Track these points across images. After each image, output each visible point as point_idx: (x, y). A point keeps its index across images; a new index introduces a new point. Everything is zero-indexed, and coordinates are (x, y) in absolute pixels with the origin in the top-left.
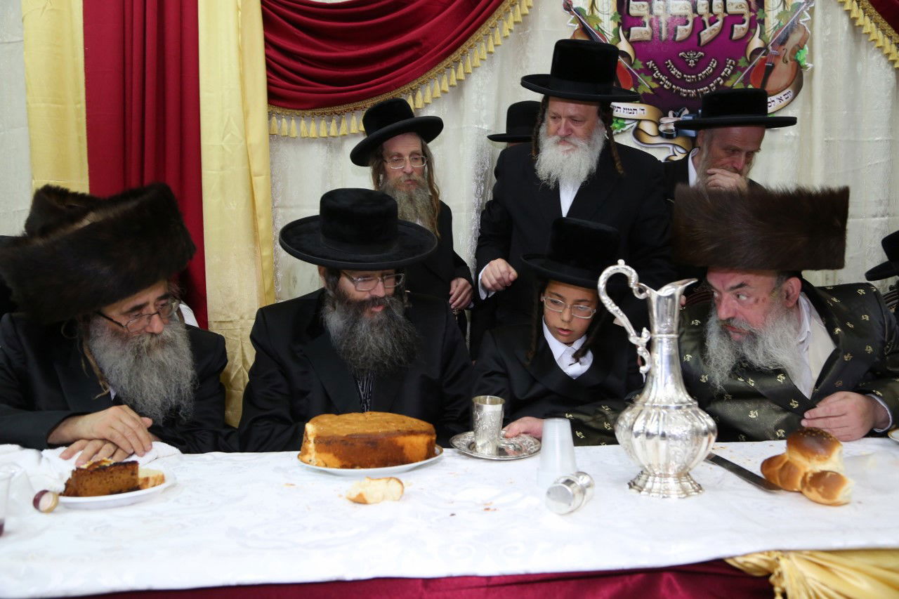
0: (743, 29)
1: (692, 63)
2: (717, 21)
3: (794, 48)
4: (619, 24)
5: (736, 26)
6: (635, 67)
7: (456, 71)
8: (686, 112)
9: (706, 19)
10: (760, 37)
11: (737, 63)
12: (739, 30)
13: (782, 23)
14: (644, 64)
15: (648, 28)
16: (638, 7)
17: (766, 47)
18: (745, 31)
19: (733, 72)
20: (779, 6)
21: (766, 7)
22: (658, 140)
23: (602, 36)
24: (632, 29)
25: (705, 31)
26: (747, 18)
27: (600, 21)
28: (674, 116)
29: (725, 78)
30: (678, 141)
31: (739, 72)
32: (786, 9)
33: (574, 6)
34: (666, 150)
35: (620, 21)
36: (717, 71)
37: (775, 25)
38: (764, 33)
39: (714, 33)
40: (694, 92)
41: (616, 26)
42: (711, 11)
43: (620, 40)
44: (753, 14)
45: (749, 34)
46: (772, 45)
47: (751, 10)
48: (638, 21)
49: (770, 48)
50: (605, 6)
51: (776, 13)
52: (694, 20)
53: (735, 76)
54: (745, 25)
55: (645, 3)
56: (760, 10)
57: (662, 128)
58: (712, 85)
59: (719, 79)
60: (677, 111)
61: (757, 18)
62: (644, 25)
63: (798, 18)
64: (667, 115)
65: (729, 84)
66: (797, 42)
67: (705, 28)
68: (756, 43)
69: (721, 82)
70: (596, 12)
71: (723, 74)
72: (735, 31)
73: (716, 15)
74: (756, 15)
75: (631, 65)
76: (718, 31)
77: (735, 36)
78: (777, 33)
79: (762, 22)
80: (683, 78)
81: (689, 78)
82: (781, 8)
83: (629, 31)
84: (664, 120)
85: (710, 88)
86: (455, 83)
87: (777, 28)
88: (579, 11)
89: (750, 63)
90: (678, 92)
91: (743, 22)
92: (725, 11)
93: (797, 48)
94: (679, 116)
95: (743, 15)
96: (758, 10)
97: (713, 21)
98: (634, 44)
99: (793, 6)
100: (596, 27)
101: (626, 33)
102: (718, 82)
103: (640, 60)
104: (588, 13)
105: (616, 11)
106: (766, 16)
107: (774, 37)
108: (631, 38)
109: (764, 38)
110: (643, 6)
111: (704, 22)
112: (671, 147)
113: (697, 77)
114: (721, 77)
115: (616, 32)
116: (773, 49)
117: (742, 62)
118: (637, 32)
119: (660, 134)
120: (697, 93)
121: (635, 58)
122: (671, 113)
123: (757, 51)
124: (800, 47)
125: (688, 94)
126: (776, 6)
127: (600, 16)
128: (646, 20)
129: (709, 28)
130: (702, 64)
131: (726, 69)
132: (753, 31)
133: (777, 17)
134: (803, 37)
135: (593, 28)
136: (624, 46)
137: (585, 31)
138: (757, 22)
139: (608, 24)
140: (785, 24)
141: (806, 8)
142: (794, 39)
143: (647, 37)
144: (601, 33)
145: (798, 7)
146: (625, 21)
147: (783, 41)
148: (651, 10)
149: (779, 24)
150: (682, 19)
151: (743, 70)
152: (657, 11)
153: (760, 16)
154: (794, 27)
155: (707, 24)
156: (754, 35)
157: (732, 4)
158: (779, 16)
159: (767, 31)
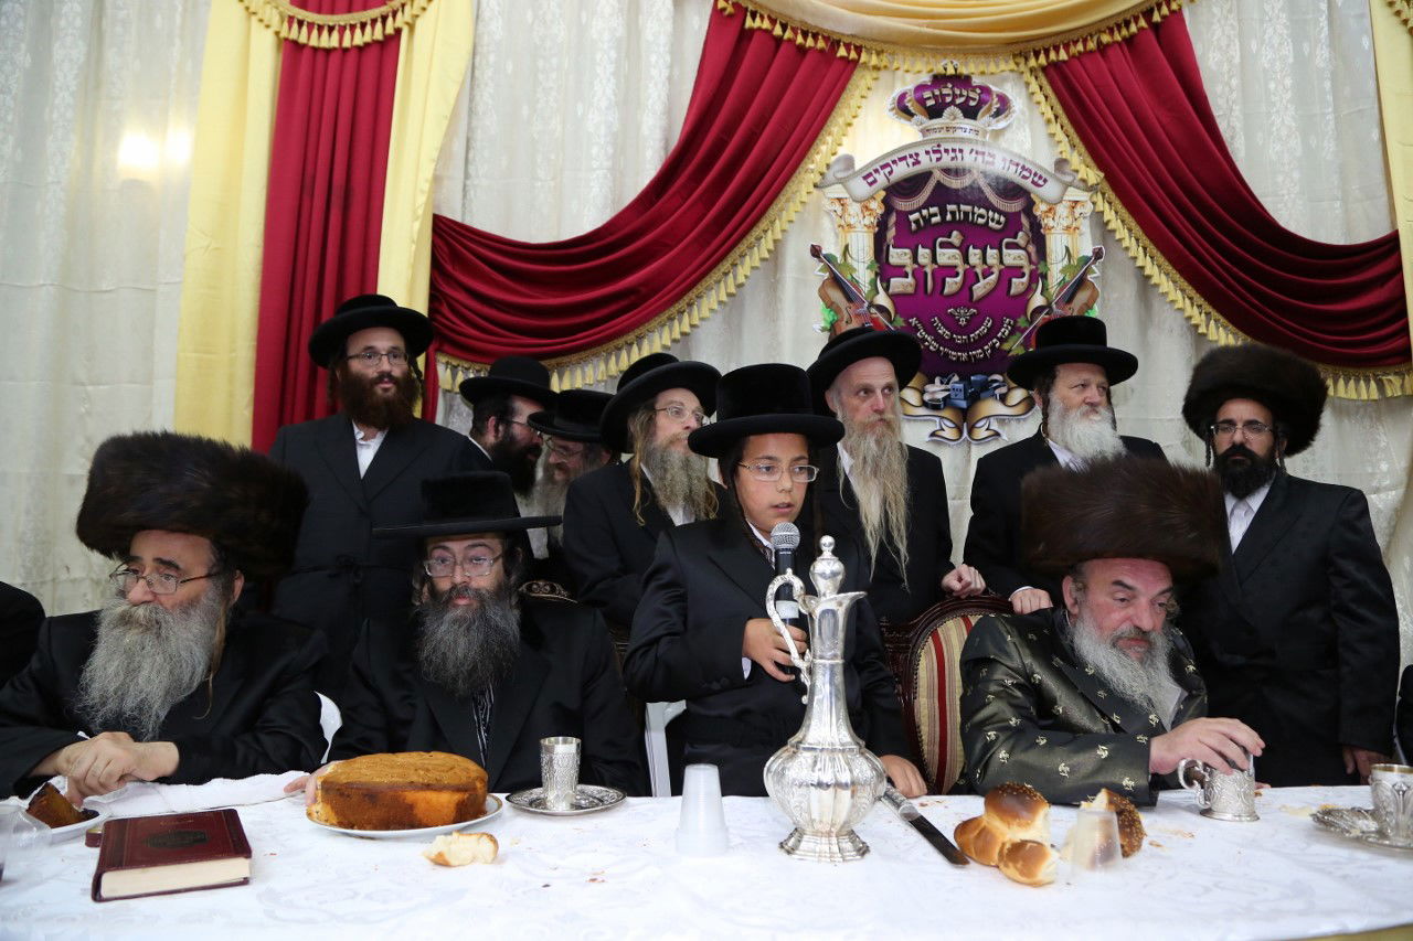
0: (1023, 284)
1: (963, 322)
2: (992, 273)
3: (1081, 307)
4: (877, 274)
5: (1014, 280)
6: (895, 324)
7: (680, 323)
8: (956, 378)
9: (979, 270)
10: (1042, 294)
11: (1015, 322)
12: (1018, 285)
13: (1067, 279)
14: (907, 321)
15: (910, 280)
16: (899, 256)
17: (1049, 306)
18: (1025, 286)
19: (1011, 333)
20: (1063, 259)
21: (1048, 260)
22: (922, 411)
23: (857, 288)
24: (892, 280)
25: (978, 284)
26: (1026, 271)
27: (854, 269)
28: (942, 383)
29: (1002, 340)
30: (946, 413)
31: (1018, 334)
32: (1072, 262)
33: (824, 252)
34: (931, 424)
35: (878, 270)
36: (992, 332)
37: (1059, 280)
38: (1047, 289)
39: (989, 288)
40: (965, 355)
41: (873, 276)
42: (985, 262)
43: (878, 292)
44: (1034, 267)
45: (1029, 290)
46: (1057, 303)
47: (1031, 262)
48: (900, 271)
49: (1054, 306)
50: (861, 253)
51: (1060, 266)
52: (965, 272)
53: (1014, 338)
54: (1025, 279)
55: (907, 251)
56: (1042, 263)
57: (927, 397)
58: (986, 347)
59: (995, 340)
60: (946, 378)
61: (1039, 272)
62: (906, 276)
63: (1085, 273)
64: (933, 382)
65: (1006, 346)
66: (1085, 301)
67: (979, 281)
68: (1037, 300)
69: (998, 345)
70: (849, 258)
71: (999, 335)
72: (1013, 285)
73: (990, 267)
74: (1037, 269)
75: (891, 322)
76: (993, 285)
77: (1013, 291)
78: (1061, 289)
79: (1044, 277)
80: (952, 339)
81: (959, 339)
82: (1066, 262)
83: (889, 282)
84: (930, 388)
85: (984, 351)
86: (678, 336)
87: (1063, 284)
88: (829, 258)
89: (1031, 323)
90: (946, 354)
91: (1022, 275)
92: (1001, 262)
93: (1085, 307)
94: (948, 383)
95: (1022, 267)
96: (1039, 263)
97: (987, 274)
98: (894, 297)
99: (1080, 260)
100: (849, 277)
101: (885, 285)
102: (994, 344)
103: (901, 316)
104: (840, 260)
105: (873, 258)
106: (1048, 269)
107: (1059, 293)
108: (891, 291)
109: (1046, 295)
110: (905, 254)
111: (976, 274)
112: (937, 420)
113: (969, 338)
114: (998, 338)
115: (873, 283)
116: (1058, 307)
117: (1021, 322)
118: (898, 284)
119: (925, 404)
120: (969, 356)
121: (896, 313)
122: (937, 380)
123: (1039, 310)
124: (1089, 302)
125: (959, 357)
126: (1060, 258)
127: (855, 265)
128: (909, 270)
129: (982, 282)
130: (974, 323)
131: (1003, 330)
132: (1034, 286)
133: (1062, 271)
134: (1091, 296)
135: (846, 278)
136: (882, 299)
137: (836, 281)
138: (1039, 276)
139: (863, 274)
140: (1071, 279)
141: (1094, 263)
142: (1082, 297)
143: (910, 290)
144: (856, 283)
145: (1086, 260)
146: (884, 270)
147: (1069, 298)
148: (915, 258)
149: (1064, 279)
150: (951, 271)
151: (1023, 331)
152: (922, 260)
153: (1041, 269)
154: (1081, 283)
155: (980, 276)
156: (1035, 290)
157: (1009, 255)
158: (1064, 271)
159: (1049, 287)
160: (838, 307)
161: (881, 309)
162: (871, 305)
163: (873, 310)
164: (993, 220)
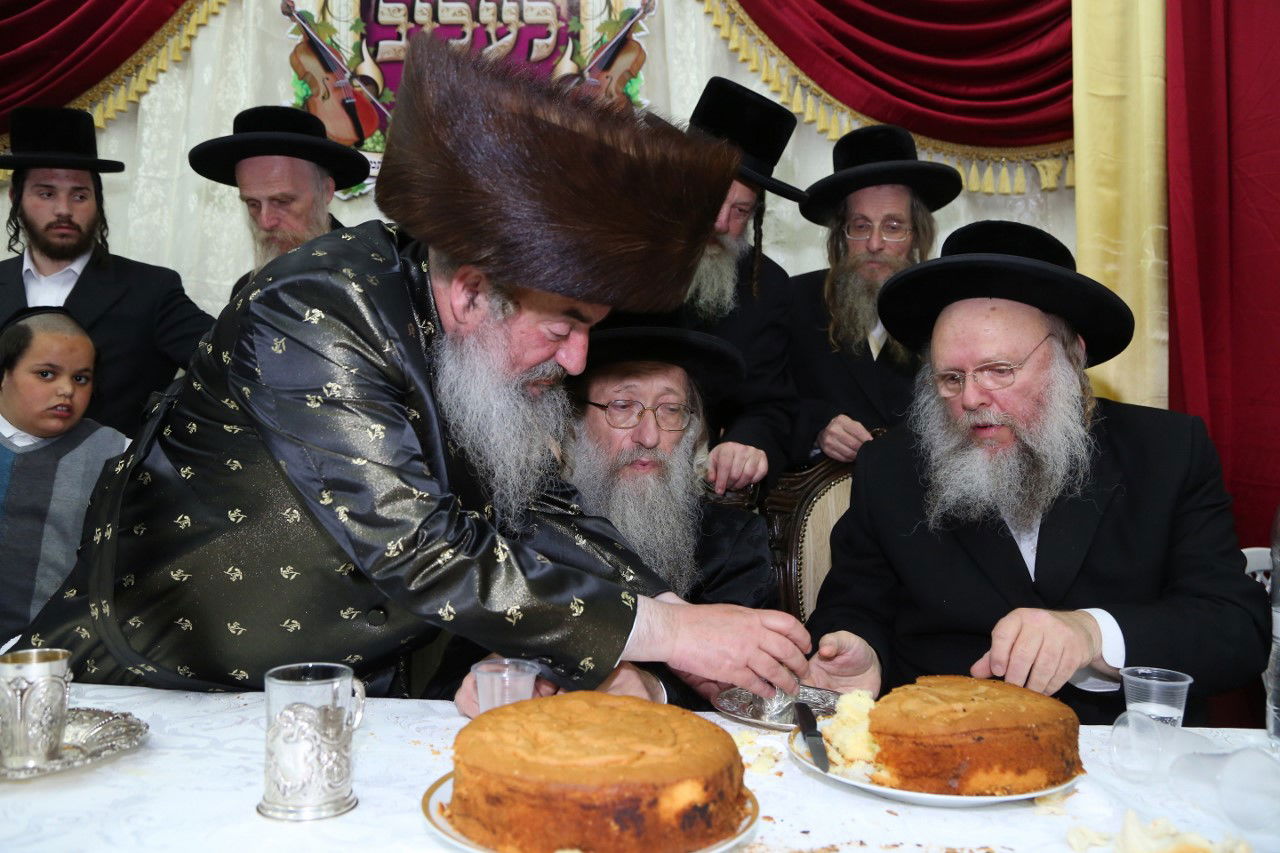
0: (547, 46)
2: (509, 33)
3: (622, 75)
4: (362, 37)
5: (537, 41)
6: (383, 99)
9: (491, 30)
10: (572, 59)
12: (541, 47)
13: (606, 38)
15: (403, 43)
16: (391, 12)
17: (580, 74)
18: (551, 48)
20: (602, 13)
21: (582, 15)
23: (337, 54)
24: (382, 44)
25: (491, 48)
26: (553, 30)
27: (335, 31)
32: (613, 17)
33: (298, 8)
35: (364, 32)
37: (595, 41)
38: (579, 53)
39: (504, 51)
41: (358, 38)
42: (499, 18)
43: (363, 60)
44: (562, 24)
45: (556, 54)
46: (590, 71)
47: (559, 18)
48: (392, 32)
49: (587, 74)
50: (343, 9)
51: (597, 23)
52: (475, 32)
54: (551, 40)
55: (402, 6)
56: (575, 18)
61: (570, 30)
62: (399, 37)
63: (629, 31)
66: (629, 67)
67: (489, 42)
68: (566, 66)
70: (328, 18)
72: (535, 48)
73: (506, 25)
74: (567, 26)
75: (378, 97)
76: (509, 48)
77: (535, 55)
78: (598, 52)
79: (576, 37)
82: (605, 16)
83: (376, 46)
87: (599, 45)
88: (304, 17)
91: (548, 35)
92: (521, 18)
93: (627, 76)
95: (547, 25)
96: (570, 19)
97: (502, 33)
98: (382, 65)
99: (623, 14)
100: (328, 40)
101: (372, 49)
103: (391, 89)
104: (317, 19)
105: (358, 16)
106: (582, 27)
107: (595, 56)
108: (379, 57)
109: (577, 59)
110: (399, 10)
111: (488, 34)
115: (358, 49)
116: (591, 76)
118: (388, 48)
121: (385, 85)
123: (567, 79)
124: (632, 74)
126: (598, 12)
127: (335, 24)
128: (402, 30)
129: (495, 44)
132: (562, 48)
133: (599, 29)
134: (636, 60)
135: (324, 41)
136: (368, 68)
137: (312, 46)
138: (568, 36)
139: (345, 36)
140: (611, 40)
141: (641, 17)
142: (624, 62)
143: (402, 56)
144: (336, 48)
145: (631, 14)
146: (372, 31)
147: (608, 63)
148: (411, 16)
149: (601, 40)
150: (456, 30)
152: (419, 17)
153: (572, 28)
154: (624, 44)
155: (493, 37)
156: (563, 55)
157: (532, 9)
158: (602, 28)
159: (582, 49)
160: (313, 77)
161: (367, 80)
162: (354, 75)
163: (356, 82)
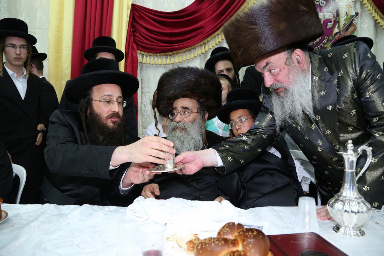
0: (331, 25)
3: (351, 33)
5: (328, 23)
10: (338, 28)
11: (329, 38)
12: (330, 25)
13: (346, 23)
17: (340, 32)
19: (327, 41)
20: (345, 16)
21: (340, 17)
26: (333, 20)
29: (324, 44)
31: (329, 42)
32: (348, 17)
36: (321, 41)
37: (343, 23)
38: (339, 27)
44: (335, 19)
45: (333, 27)
46: (342, 31)
47: (334, 17)
49: (342, 32)
51: (344, 19)
53: (328, 43)
54: (332, 23)
56: (338, 17)
58: (319, 46)
59: (322, 44)
61: (337, 20)
63: (352, 21)
65: (326, 46)
66: (352, 30)
68: (336, 30)
69: (323, 45)
71: (323, 42)
72: (328, 25)
74: (336, 20)
77: (328, 27)
79: (339, 22)
85: (318, 48)
87: (345, 24)
89: (334, 38)
91: (331, 22)
92: (324, 17)
93: (352, 33)
95: (331, 19)
99: (351, 16)
106: (340, 20)
107: (343, 27)
109: (339, 28)
113: (313, 43)
114: (323, 43)
116: (343, 33)
117: (331, 38)
123: (337, 33)
126: (344, 16)
131: (324, 40)
132: (335, 25)
133: (344, 20)
134: (354, 28)
138: (336, 22)
140: (348, 23)
141: (355, 17)
142: (351, 29)
145: (353, 16)
147: (347, 29)
149: (345, 23)
151: (331, 41)
154: (351, 24)
156: (335, 27)
157: (327, 15)
158: (345, 20)
159: (340, 26)
164: (322, 3)
